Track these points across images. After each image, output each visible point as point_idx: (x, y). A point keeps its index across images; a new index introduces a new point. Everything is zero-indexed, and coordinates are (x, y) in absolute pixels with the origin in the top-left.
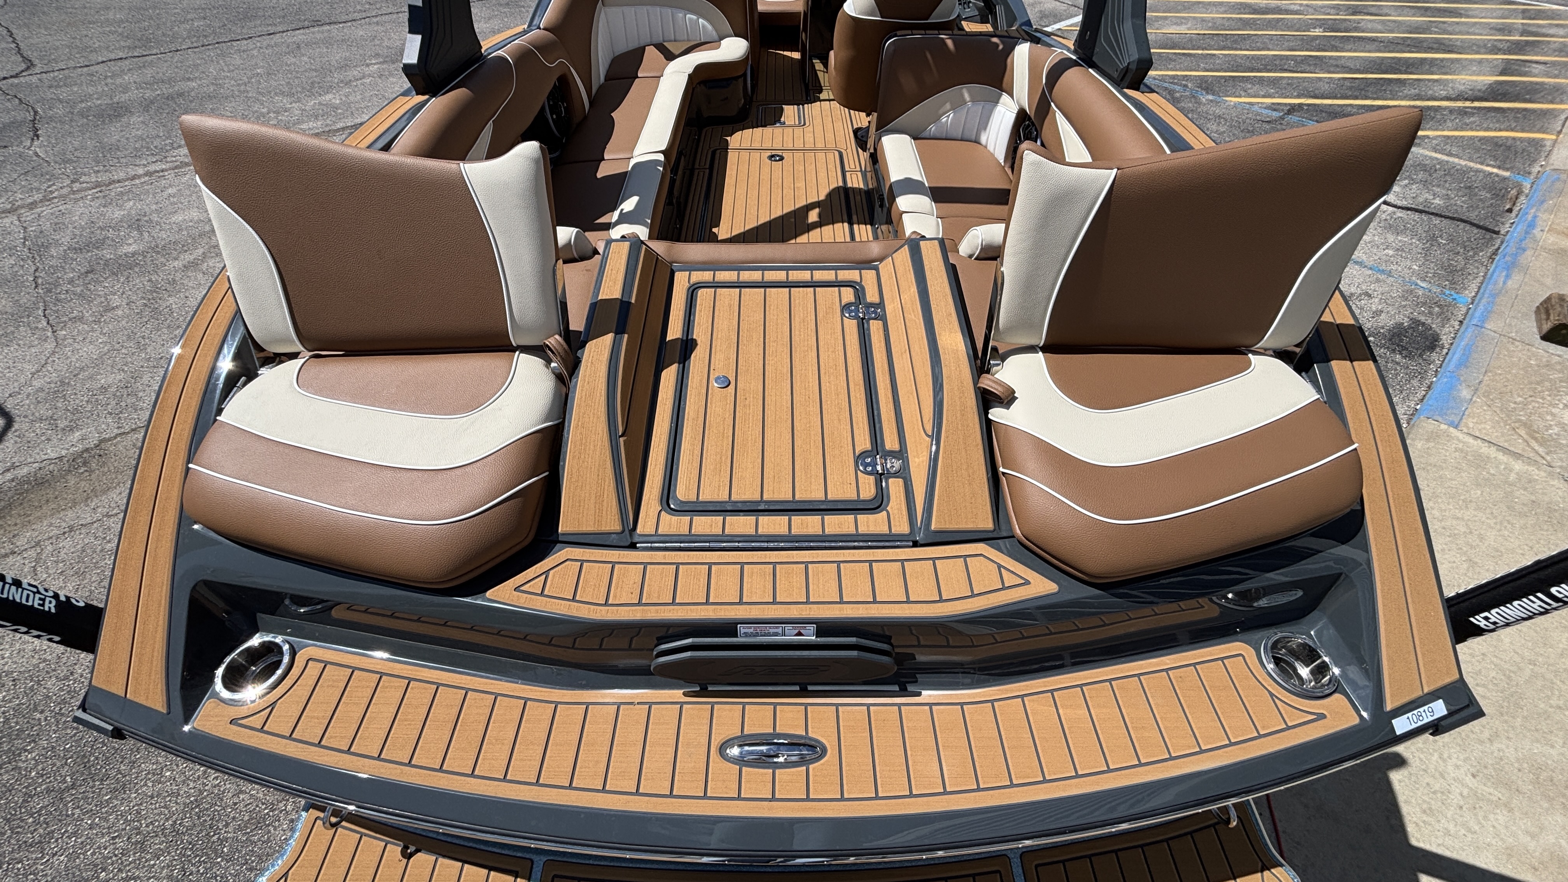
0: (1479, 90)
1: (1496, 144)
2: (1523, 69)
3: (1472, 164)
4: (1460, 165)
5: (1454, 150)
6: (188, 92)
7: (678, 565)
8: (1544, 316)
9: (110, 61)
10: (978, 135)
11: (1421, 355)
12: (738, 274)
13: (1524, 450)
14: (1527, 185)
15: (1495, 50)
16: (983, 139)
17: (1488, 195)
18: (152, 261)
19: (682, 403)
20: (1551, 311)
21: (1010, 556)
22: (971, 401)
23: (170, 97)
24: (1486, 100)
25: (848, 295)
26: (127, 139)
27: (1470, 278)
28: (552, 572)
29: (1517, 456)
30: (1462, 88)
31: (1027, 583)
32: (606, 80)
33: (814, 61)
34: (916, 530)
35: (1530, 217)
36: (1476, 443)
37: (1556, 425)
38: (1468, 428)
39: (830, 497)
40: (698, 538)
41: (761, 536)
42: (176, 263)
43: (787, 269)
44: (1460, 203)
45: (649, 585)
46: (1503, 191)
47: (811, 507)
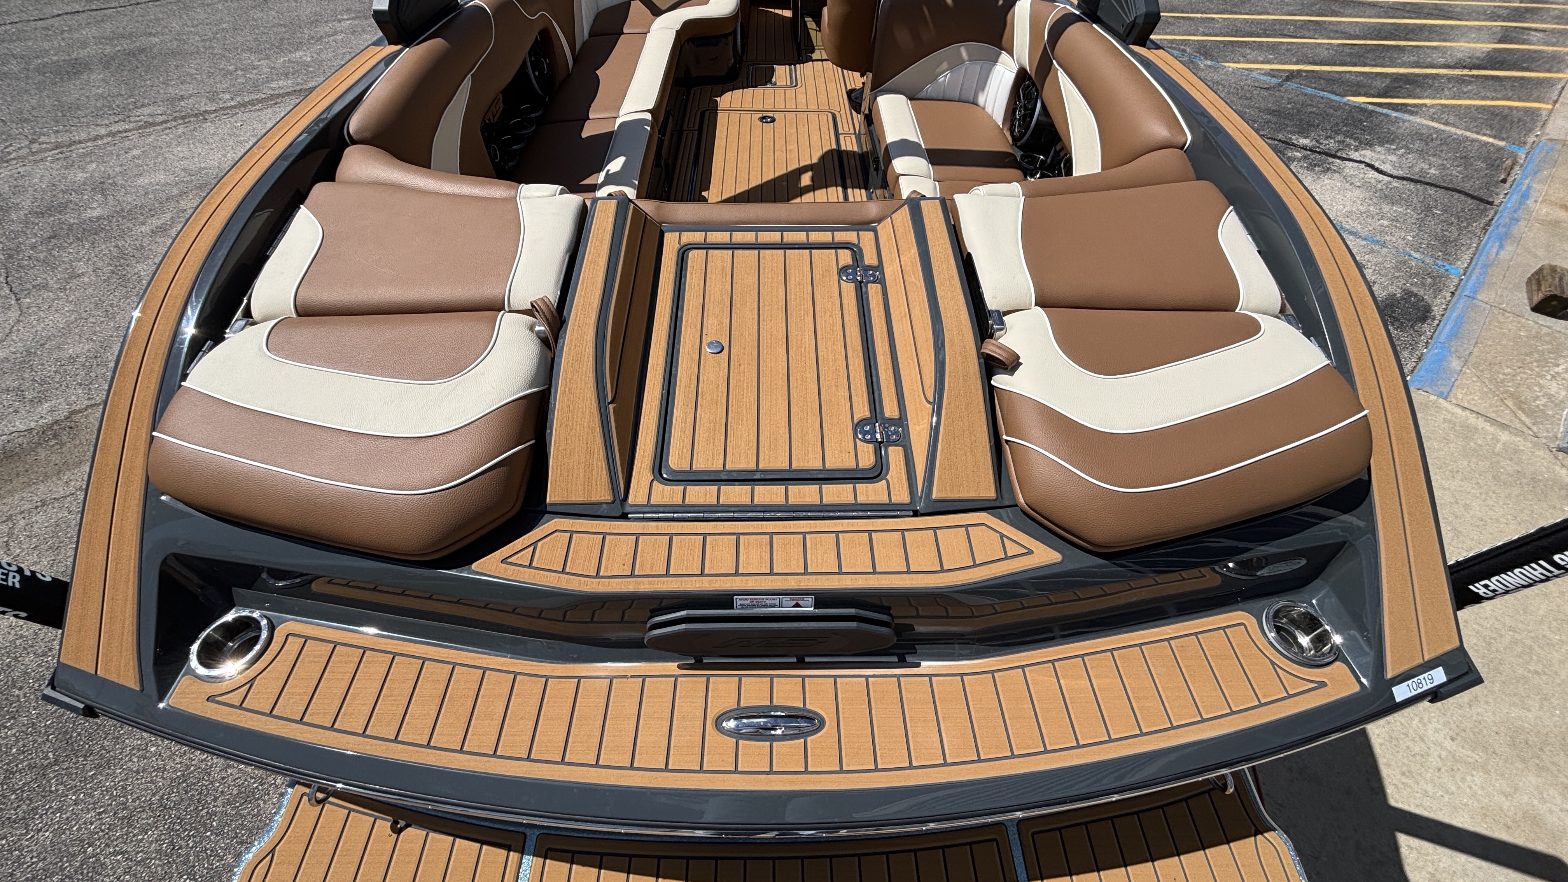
0: (1478, 58)
1: (1493, 114)
2: (1521, 36)
3: (1468, 134)
4: (1456, 134)
5: (1452, 119)
6: (150, 48)
7: (671, 536)
8: (1535, 287)
9: (67, 14)
10: (976, 95)
11: (1412, 326)
12: (731, 235)
13: (1511, 421)
14: (1522, 155)
15: (1494, 17)
16: (981, 100)
17: (1484, 165)
18: (118, 226)
19: (674, 369)
20: (1542, 283)
21: (1012, 525)
22: (974, 366)
23: (130, 54)
24: (1485, 68)
25: (845, 257)
26: (88, 97)
27: (1464, 249)
28: (540, 544)
29: (1504, 427)
30: (1460, 55)
31: (1030, 552)
32: (590, 36)
33: (806, 19)
34: (917, 499)
35: (1524, 188)
36: (1464, 414)
37: (1543, 396)
38: (1457, 398)
39: (827, 466)
40: (692, 509)
41: (757, 506)
42: (143, 229)
43: (782, 230)
44: (1456, 173)
45: (642, 556)
46: (1498, 161)
47: (809, 476)
